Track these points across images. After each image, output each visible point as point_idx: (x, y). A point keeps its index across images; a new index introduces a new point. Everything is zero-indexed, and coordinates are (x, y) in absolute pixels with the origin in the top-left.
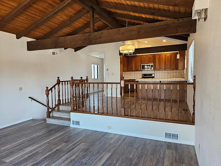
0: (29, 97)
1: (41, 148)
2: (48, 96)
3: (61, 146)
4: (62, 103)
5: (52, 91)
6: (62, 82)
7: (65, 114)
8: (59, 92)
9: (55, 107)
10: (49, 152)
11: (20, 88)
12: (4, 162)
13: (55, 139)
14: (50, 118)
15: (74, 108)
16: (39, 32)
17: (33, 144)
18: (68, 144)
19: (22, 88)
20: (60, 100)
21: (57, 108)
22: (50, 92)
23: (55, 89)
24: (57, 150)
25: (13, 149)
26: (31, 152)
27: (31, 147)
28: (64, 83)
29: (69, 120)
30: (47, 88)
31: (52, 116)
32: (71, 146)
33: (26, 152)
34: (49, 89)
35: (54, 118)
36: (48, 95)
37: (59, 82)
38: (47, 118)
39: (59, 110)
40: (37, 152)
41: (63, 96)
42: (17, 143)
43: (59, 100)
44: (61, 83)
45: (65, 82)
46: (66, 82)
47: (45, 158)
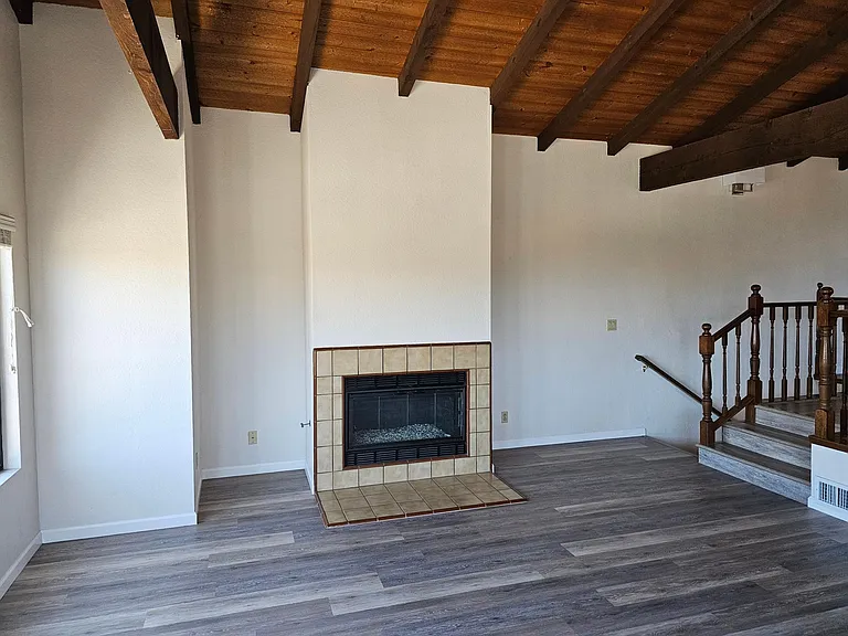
0: (638, 357)
1: (685, 554)
2: (707, 362)
3: (768, 575)
4: (765, 395)
5: (725, 343)
6: (773, 306)
7: (780, 445)
8: (755, 350)
9: (736, 409)
10: (713, 577)
11: (609, 321)
12: (566, 554)
13: (737, 536)
14: (713, 448)
15: (831, 427)
16: (689, 116)
17: (653, 526)
18: (800, 578)
19: (615, 322)
20: (759, 384)
21: (741, 414)
22: (718, 343)
23: (738, 334)
24: (751, 585)
25: (589, 520)
26: (647, 551)
27: (648, 535)
28: (779, 310)
29: (805, 475)
30: (707, 327)
31: (724, 443)
32: (816, 593)
33: (629, 546)
34: (712, 332)
35: (727, 448)
36: (707, 354)
37: (756, 307)
38: (702, 443)
39: (750, 424)
40: (669, 562)
41: (772, 367)
42: (601, 503)
43: (755, 383)
44: (766, 310)
45: (785, 306)
46: (792, 310)
47: (703, 595)
